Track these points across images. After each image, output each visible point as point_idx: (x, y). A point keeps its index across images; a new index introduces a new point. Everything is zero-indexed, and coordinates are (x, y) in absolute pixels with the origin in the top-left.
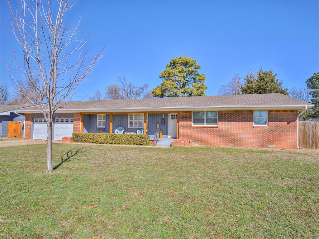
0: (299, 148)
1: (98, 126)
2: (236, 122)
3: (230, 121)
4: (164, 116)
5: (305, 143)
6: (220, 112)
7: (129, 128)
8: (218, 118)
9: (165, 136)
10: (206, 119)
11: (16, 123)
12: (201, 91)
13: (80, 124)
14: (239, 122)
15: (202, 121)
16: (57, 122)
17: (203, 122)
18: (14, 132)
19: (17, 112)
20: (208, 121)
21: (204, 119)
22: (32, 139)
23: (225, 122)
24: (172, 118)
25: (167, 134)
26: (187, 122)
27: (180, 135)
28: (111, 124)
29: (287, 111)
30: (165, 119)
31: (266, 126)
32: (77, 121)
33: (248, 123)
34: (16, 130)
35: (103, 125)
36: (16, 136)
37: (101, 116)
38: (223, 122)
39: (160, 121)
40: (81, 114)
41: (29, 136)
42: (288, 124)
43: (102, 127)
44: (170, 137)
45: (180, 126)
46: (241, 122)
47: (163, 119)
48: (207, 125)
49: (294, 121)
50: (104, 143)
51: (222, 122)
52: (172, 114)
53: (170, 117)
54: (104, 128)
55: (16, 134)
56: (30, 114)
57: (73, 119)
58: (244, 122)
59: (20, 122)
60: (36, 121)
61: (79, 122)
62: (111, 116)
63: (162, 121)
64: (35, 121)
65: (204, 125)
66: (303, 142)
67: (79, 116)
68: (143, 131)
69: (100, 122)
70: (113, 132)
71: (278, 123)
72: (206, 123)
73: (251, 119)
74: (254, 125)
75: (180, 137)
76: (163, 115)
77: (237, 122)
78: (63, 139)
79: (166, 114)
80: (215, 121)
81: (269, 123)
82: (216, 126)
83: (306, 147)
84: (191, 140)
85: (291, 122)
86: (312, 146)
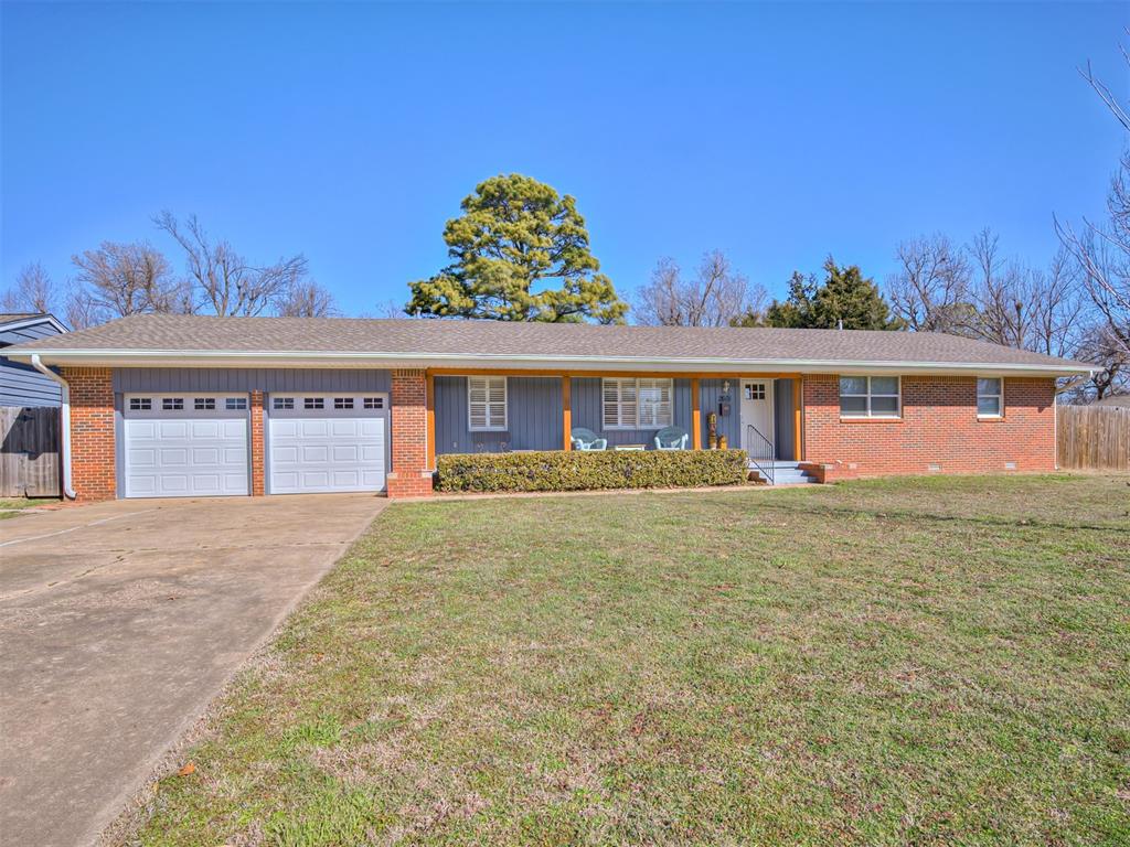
0: (1056, 468)
2: (942, 408)
3: (929, 404)
4: (726, 389)
5: (1063, 458)
6: (907, 379)
7: (607, 432)
8: (899, 396)
10: (873, 398)
14: (949, 408)
15: (860, 405)
16: (284, 410)
17: (865, 409)
20: (881, 405)
21: (865, 399)
22: (120, 496)
23: (919, 408)
24: (748, 397)
26: (827, 408)
28: (567, 414)
29: (1039, 379)
30: (730, 398)
31: (998, 416)
32: (411, 404)
33: (968, 408)
35: (495, 422)
37: (485, 383)
38: (915, 408)
39: (713, 404)
40: (427, 373)
42: (1040, 411)
43: (488, 427)
46: (952, 408)
48: (874, 417)
49: (1049, 406)
51: (912, 408)
52: (749, 383)
53: (742, 392)
54: (504, 432)
56: (102, 370)
57: (379, 396)
58: (958, 408)
60: (143, 406)
61: (423, 408)
63: (722, 406)
64: (133, 407)
65: (866, 417)
69: (479, 411)
71: (1023, 408)
72: (872, 409)
73: (972, 400)
74: (980, 416)
75: (808, 455)
76: (726, 384)
77: (946, 408)
79: (731, 380)
80: (892, 405)
81: (1006, 408)
82: (897, 417)
83: (1064, 465)
85: (1045, 406)
86: (1074, 461)
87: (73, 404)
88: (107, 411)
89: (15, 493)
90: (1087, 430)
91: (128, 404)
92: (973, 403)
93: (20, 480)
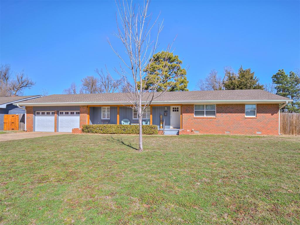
0: (280, 134)
1: (102, 118)
2: (231, 114)
3: (226, 113)
4: (166, 109)
5: (284, 130)
6: (218, 105)
7: (134, 120)
8: (216, 110)
9: (168, 126)
10: (206, 111)
11: (13, 116)
12: (185, 86)
13: (87, 117)
14: (233, 114)
15: (202, 113)
16: (61, 115)
17: (204, 114)
18: (11, 124)
19: (19, 105)
20: (208, 113)
21: (204, 111)
22: (34, 131)
23: (222, 114)
24: (173, 111)
25: (169, 125)
26: (190, 114)
27: (183, 125)
28: (118, 116)
29: (271, 104)
30: (167, 111)
31: (255, 117)
32: (84, 113)
33: (241, 114)
34: (13, 123)
35: (108, 117)
36: (13, 129)
37: (105, 108)
38: (221, 114)
39: (162, 113)
40: (87, 106)
41: (31, 128)
42: (272, 115)
43: (106, 118)
44: (172, 127)
45: (183, 118)
46: (235, 114)
47: (165, 111)
48: (207, 117)
49: (277, 113)
50: (114, 134)
51: (219, 114)
52: (173, 107)
53: (172, 110)
54: (109, 120)
55: (13, 127)
56: (31, 107)
57: (79, 111)
58: (237, 114)
59: (17, 115)
60: (38, 113)
61: (86, 114)
62: (118, 108)
63: (164, 114)
65: (204, 117)
66: (283, 130)
67: (85, 109)
68: (149, 122)
69: (104, 115)
70: (120, 123)
71: (264, 114)
72: (206, 115)
73: (243, 111)
74: (246, 116)
75: (183, 127)
76: (166, 107)
78: (73, 130)
79: (168, 107)
80: (213, 113)
81: (258, 114)
82: (214, 117)
83: (285, 134)
84: (193, 130)
85: (274, 113)
86: (289, 132)
87: (27, 113)
88: (32, 115)
89: (22, 130)
90: (296, 121)
91: (36, 113)
92: (243, 112)
93: (23, 127)
